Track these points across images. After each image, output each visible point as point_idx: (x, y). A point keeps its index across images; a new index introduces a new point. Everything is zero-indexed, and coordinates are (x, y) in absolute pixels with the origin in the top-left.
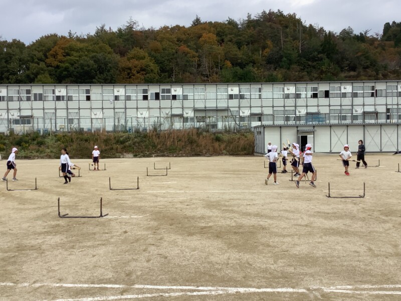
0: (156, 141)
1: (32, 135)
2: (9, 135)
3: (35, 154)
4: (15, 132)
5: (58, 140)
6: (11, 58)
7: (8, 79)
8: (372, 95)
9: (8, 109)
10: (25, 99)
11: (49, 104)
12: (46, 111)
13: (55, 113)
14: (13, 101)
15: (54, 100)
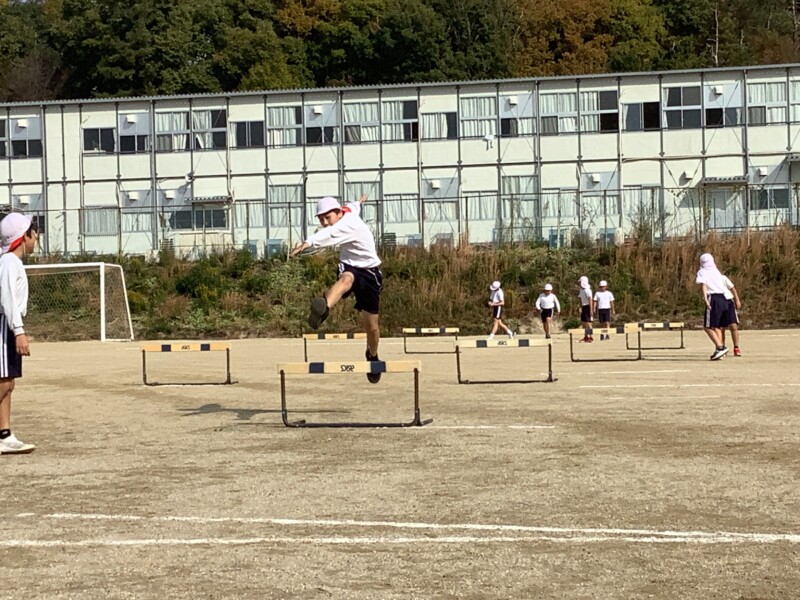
0: (648, 275)
1: (229, 261)
2: (158, 260)
3: (239, 321)
4: (177, 254)
5: (310, 275)
9: (155, 179)
10: (209, 144)
11: (285, 158)
12: (274, 180)
13: (304, 187)
14: (171, 151)
15: (299, 144)
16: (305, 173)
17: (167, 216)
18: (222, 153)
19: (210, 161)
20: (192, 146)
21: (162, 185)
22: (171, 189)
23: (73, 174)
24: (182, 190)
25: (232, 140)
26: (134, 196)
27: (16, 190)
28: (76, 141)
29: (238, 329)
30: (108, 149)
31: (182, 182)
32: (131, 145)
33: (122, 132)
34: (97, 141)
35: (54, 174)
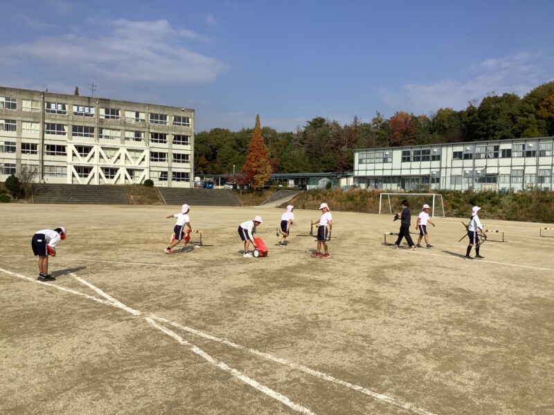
1: (488, 194)
3: (486, 213)
4: (473, 191)
5: (514, 200)
6: (498, 113)
7: (493, 135)
9: (474, 167)
10: (493, 156)
11: (518, 161)
12: (514, 168)
13: (524, 170)
14: (480, 158)
15: (523, 156)
16: (525, 166)
17: (477, 179)
18: (497, 159)
19: (492, 162)
20: (487, 157)
21: (476, 169)
22: (479, 170)
23: (449, 165)
24: (482, 171)
25: (500, 155)
26: (467, 172)
27: (432, 170)
28: (450, 155)
29: (485, 216)
30: (460, 158)
31: (482, 169)
32: (467, 157)
33: (465, 153)
34: (457, 155)
35: (443, 166)
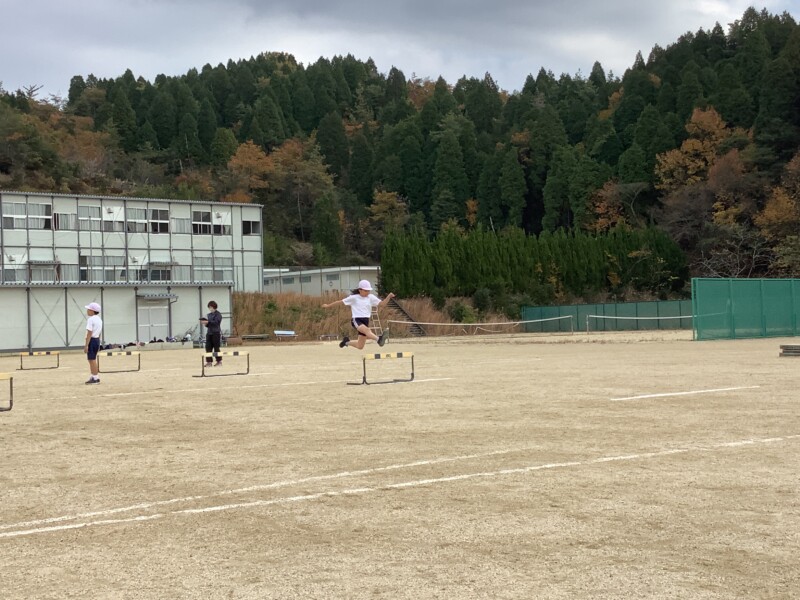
8: (47, 225)
